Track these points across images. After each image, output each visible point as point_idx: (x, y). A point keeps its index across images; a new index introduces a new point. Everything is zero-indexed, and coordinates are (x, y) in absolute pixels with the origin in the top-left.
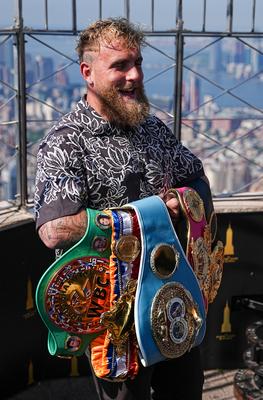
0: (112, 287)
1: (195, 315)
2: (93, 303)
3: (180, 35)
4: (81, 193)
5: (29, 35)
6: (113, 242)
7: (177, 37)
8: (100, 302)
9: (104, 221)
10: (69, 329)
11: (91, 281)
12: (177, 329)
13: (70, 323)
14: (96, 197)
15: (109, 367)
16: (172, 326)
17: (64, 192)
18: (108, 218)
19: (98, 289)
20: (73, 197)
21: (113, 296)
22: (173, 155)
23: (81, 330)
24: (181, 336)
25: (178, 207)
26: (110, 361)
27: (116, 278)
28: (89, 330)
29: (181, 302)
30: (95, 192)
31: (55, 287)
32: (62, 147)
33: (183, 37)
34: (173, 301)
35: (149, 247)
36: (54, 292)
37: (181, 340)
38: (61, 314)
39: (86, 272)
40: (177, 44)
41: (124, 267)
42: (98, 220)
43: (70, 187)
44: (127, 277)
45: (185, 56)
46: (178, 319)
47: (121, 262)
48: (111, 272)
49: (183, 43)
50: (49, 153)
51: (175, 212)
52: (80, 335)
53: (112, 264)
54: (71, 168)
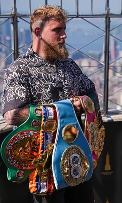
0: (41, 146)
1: (86, 164)
2: (31, 154)
3: (108, 16)
4: (26, 96)
5: (20, 17)
6: (43, 123)
7: (106, 18)
8: (35, 154)
9: (39, 112)
10: (18, 167)
11: (30, 143)
12: (75, 170)
13: (18, 164)
14: (35, 98)
15: (37, 187)
16: (72, 169)
17: (17, 95)
18: (41, 110)
19: (34, 147)
20: (22, 98)
21: (40, 151)
22: (79, 79)
23: (24, 168)
24: (77, 174)
25: (80, 105)
26: (37, 184)
27: (43, 142)
28: (29, 168)
29: (78, 156)
30: (35, 96)
31: (10, 145)
32: (17, 72)
33: (109, 18)
34: (74, 155)
35: (61, 126)
36: (10, 148)
37: (77, 177)
38: (14, 159)
39: (28, 138)
40: (106, 22)
41: (48, 136)
42: (35, 111)
43: (20, 93)
44: (49, 141)
45: (110, 29)
46: (76, 165)
47: (46, 134)
48: (40, 138)
49: (110, 22)
50: (10, 75)
51: (78, 108)
52: (24, 170)
53: (41, 134)
54: (22, 83)
